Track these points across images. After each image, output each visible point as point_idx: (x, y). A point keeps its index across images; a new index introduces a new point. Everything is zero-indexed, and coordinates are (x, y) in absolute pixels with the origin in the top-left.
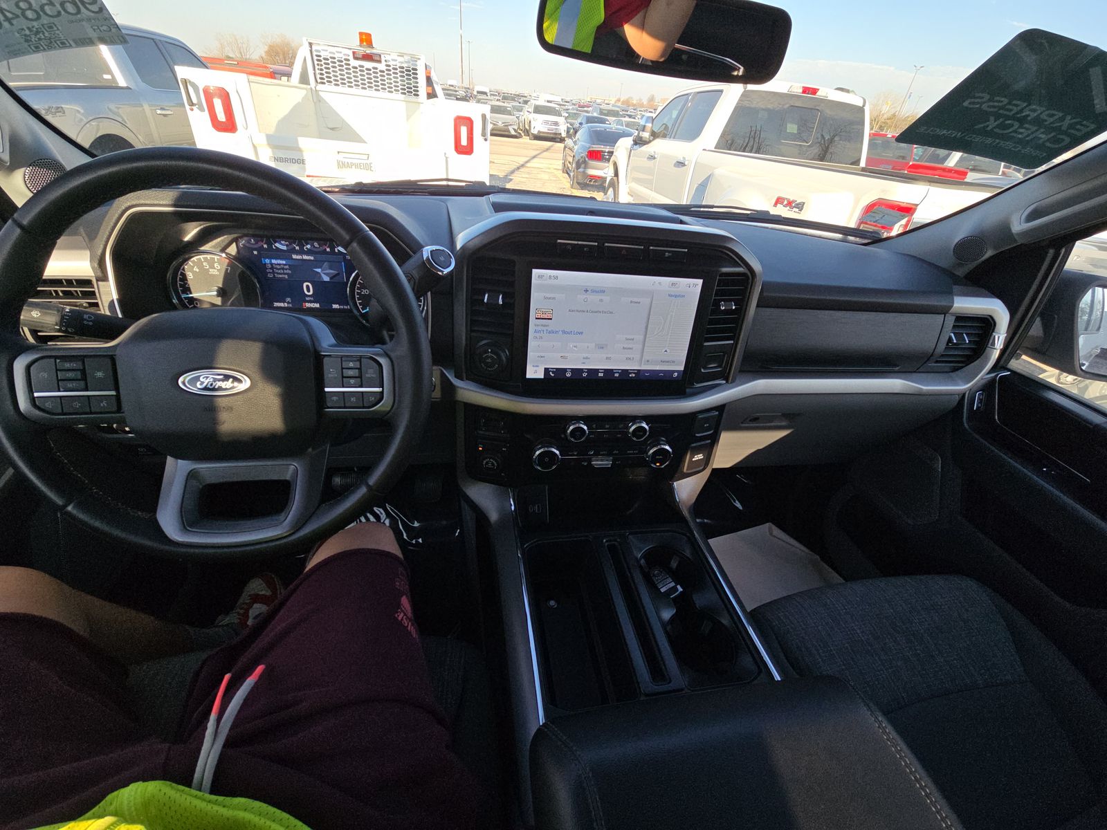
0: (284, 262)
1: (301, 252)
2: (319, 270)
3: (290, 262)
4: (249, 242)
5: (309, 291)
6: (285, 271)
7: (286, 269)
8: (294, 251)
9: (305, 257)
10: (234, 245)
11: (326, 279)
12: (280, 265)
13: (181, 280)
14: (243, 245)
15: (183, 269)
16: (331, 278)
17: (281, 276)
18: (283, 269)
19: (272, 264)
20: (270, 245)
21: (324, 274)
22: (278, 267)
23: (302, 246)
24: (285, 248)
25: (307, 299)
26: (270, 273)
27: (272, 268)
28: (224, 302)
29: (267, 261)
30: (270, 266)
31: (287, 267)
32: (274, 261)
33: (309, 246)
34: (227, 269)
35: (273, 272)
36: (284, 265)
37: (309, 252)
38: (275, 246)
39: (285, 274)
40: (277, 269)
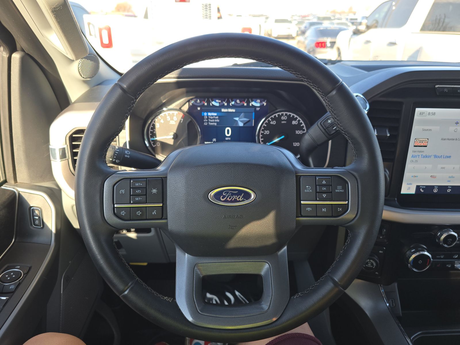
0: (216, 114)
1: (228, 107)
2: (237, 119)
3: (220, 114)
4: (196, 101)
5: (228, 133)
6: (216, 121)
7: (216, 119)
8: (223, 106)
9: (230, 110)
10: (187, 103)
11: (241, 124)
12: (213, 116)
13: (152, 129)
14: (192, 104)
15: (154, 122)
16: (244, 124)
17: (212, 124)
18: (214, 119)
19: (208, 116)
20: (209, 102)
21: (240, 121)
22: (212, 118)
23: (228, 102)
24: (217, 105)
25: (227, 139)
26: (206, 122)
27: (208, 119)
28: (174, 142)
29: (205, 114)
30: (206, 117)
31: (217, 117)
32: (209, 114)
33: (233, 103)
34: (181, 121)
35: (208, 122)
36: (216, 116)
37: (233, 107)
38: (212, 104)
39: (215, 122)
40: (211, 119)
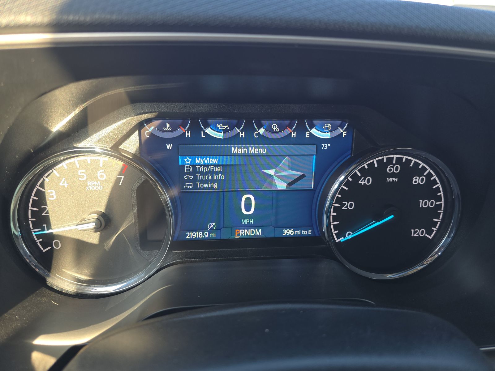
0: (215, 161)
1: (249, 141)
2: (271, 172)
3: (226, 160)
4: (160, 128)
5: (248, 208)
6: (215, 177)
7: (217, 173)
8: (235, 140)
9: (253, 150)
10: (137, 133)
11: (281, 185)
12: (207, 166)
13: (35, 204)
14: (152, 135)
15: (42, 185)
16: (289, 184)
17: (206, 186)
18: (212, 173)
19: (194, 166)
20: (196, 129)
21: (276, 176)
22: (205, 170)
23: (249, 129)
24: (220, 136)
25: (244, 222)
26: (189, 181)
27: (194, 172)
28: (103, 239)
29: (188, 161)
30: (190, 169)
31: (219, 169)
32: (198, 161)
33: (262, 131)
34: (118, 180)
35: (195, 180)
36: (216, 166)
37: (262, 141)
38: (205, 134)
39: (212, 181)
40: (202, 173)
